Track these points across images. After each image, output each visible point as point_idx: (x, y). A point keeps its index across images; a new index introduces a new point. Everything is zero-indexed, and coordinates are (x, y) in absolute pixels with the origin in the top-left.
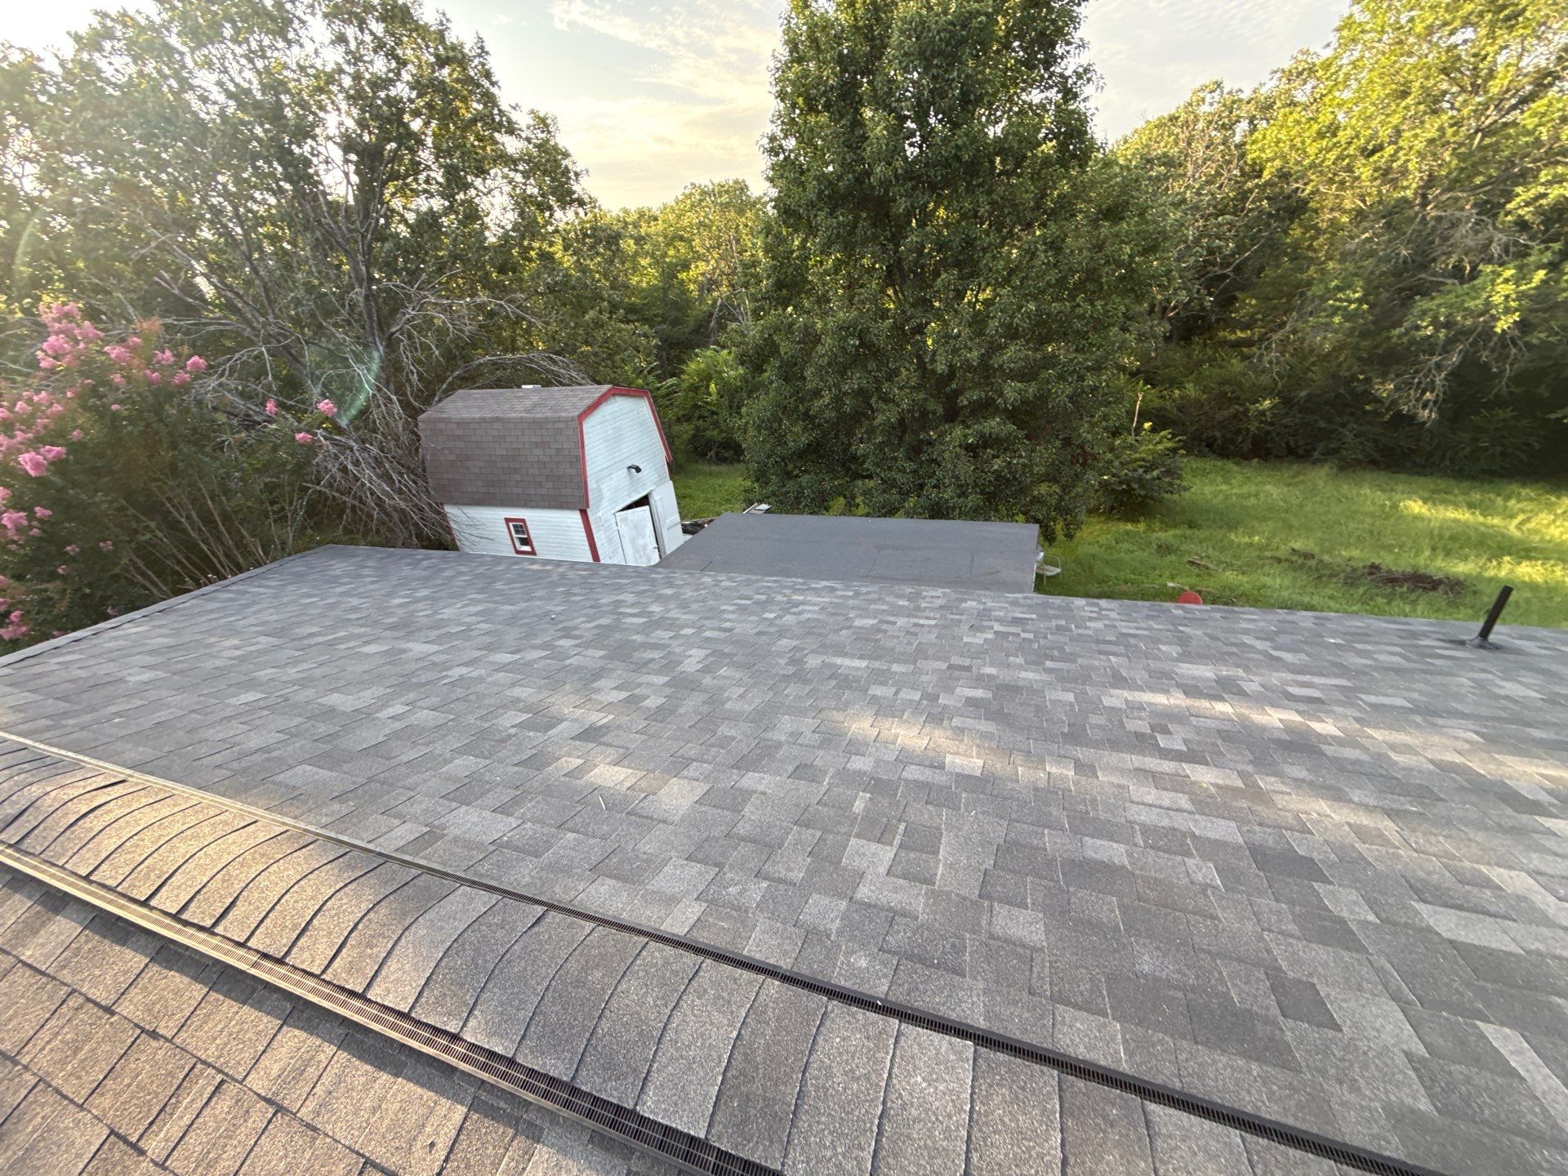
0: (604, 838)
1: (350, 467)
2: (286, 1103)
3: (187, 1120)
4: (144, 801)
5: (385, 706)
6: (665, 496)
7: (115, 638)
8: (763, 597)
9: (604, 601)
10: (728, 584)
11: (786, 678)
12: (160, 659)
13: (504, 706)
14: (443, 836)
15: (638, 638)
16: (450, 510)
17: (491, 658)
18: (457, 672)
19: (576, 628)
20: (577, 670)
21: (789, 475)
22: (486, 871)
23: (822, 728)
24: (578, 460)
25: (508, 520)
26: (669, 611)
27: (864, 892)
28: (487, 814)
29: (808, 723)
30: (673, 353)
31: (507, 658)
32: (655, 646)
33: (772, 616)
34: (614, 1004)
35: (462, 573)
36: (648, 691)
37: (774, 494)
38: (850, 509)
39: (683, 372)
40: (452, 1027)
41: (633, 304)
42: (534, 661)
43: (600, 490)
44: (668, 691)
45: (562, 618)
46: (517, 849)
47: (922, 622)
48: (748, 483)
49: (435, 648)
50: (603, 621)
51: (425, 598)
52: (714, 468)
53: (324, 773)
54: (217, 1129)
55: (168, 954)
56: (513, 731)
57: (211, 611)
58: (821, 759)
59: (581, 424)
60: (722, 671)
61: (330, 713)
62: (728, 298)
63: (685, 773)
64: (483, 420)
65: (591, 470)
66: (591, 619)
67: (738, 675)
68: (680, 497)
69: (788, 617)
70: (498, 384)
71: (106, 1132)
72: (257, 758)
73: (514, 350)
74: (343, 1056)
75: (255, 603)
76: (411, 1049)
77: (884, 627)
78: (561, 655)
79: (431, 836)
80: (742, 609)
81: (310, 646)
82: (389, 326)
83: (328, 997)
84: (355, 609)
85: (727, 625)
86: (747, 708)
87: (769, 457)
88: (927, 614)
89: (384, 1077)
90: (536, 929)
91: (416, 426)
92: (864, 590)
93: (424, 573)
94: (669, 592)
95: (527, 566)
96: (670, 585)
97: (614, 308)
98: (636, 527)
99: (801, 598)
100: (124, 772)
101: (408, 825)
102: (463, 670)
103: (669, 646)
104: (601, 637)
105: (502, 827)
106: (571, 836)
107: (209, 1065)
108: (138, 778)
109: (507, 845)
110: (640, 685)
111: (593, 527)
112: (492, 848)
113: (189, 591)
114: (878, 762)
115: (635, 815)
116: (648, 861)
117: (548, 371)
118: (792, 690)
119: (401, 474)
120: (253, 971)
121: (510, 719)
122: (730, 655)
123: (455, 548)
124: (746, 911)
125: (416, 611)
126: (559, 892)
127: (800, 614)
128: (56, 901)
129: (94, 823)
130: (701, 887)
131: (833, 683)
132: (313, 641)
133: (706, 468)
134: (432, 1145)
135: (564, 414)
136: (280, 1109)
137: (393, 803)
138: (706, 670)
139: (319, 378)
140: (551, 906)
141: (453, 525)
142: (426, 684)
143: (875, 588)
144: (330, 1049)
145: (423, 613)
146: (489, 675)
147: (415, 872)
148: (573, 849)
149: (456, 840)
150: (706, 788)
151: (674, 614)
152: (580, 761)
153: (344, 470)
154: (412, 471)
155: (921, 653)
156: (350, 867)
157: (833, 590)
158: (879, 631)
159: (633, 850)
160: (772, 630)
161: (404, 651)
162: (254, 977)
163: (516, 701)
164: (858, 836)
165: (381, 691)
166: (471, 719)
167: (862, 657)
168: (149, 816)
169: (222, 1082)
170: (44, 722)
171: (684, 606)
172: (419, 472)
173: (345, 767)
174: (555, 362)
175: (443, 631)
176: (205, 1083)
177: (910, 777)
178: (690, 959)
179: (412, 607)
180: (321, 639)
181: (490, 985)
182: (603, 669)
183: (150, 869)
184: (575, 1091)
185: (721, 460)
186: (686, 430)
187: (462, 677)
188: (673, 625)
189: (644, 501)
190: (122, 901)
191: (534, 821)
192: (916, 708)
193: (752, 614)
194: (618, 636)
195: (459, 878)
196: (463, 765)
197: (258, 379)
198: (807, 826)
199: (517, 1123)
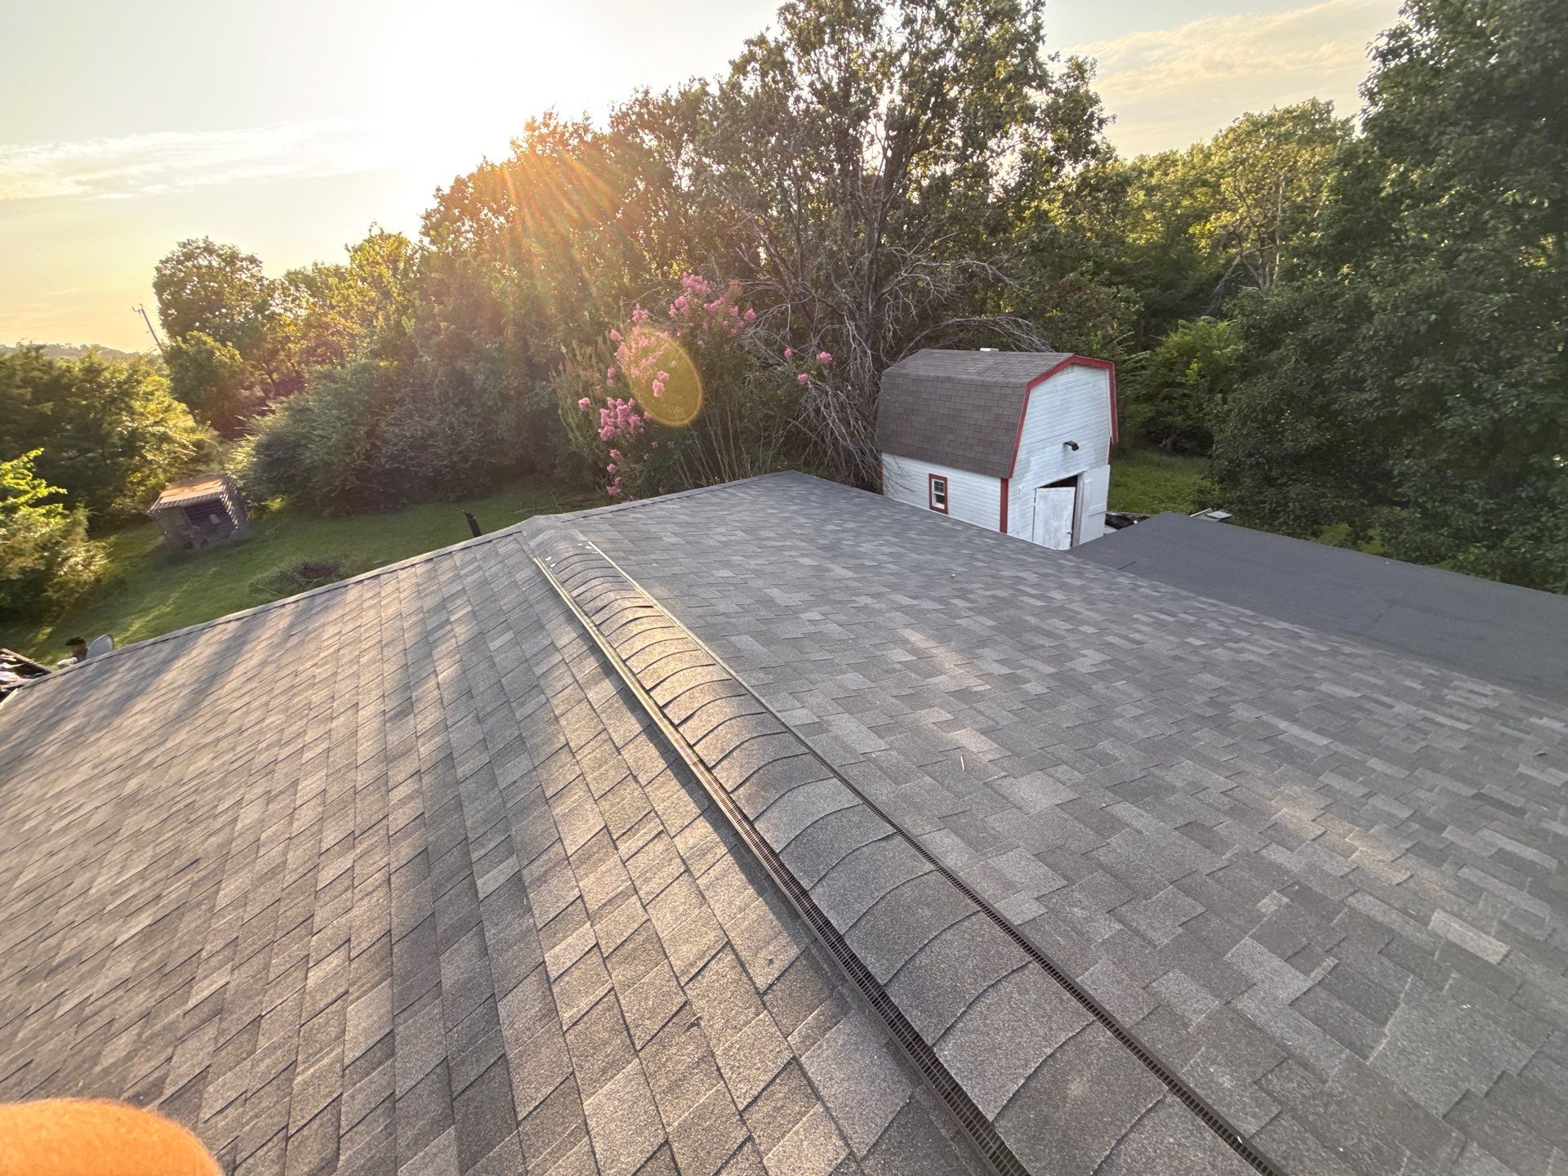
0: (957, 796)
1: (822, 409)
2: (692, 869)
3: (640, 843)
4: (660, 625)
5: (806, 610)
6: (1097, 481)
7: (661, 509)
8: (1192, 619)
9: (1006, 573)
10: (1149, 592)
11: (1201, 719)
12: (682, 530)
13: (895, 642)
14: (827, 731)
15: (1033, 620)
16: (886, 458)
17: (892, 597)
18: (863, 600)
19: (971, 592)
20: (965, 631)
21: (1270, 481)
22: (852, 773)
23: (1237, 793)
24: (1014, 429)
25: (931, 476)
26: (1071, 601)
27: (1246, 1004)
28: (864, 728)
29: (1218, 780)
30: (1153, 321)
31: (906, 601)
32: (1048, 634)
33: (1199, 643)
34: (936, 945)
35: (883, 516)
36: (1031, 676)
37: (1241, 500)
38: (1357, 539)
39: (1160, 344)
40: (805, 883)
41: (1123, 264)
42: (929, 611)
43: (1028, 462)
44: (1053, 683)
45: (961, 579)
46: (881, 768)
47: (1440, 719)
48: (1207, 484)
49: (850, 574)
50: (999, 593)
51: (851, 530)
52: (1165, 458)
53: (758, 647)
54: (654, 860)
55: (652, 731)
56: (898, 666)
57: (713, 504)
58: (1225, 827)
59: (1028, 392)
60: (1119, 684)
61: (769, 602)
62: (1251, 255)
63: (1052, 771)
64: (937, 379)
65: (1025, 440)
66: (988, 587)
67: (1138, 694)
68: (1114, 484)
69: (1220, 650)
70: (959, 345)
71: (603, 825)
72: (722, 619)
73: (982, 312)
74: (729, 858)
75: (739, 504)
76: (773, 881)
77: (1370, 706)
78: (953, 613)
79: (820, 727)
80: (1161, 625)
81: (767, 547)
82: (882, 287)
83: (730, 811)
84: (801, 526)
85: (1137, 636)
86: (1140, 734)
87: (1250, 455)
88: (1454, 711)
89: (751, 891)
90: (883, 844)
91: (880, 378)
92: (1347, 650)
93: (855, 509)
94: (1077, 582)
95: (939, 520)
96: (1079, 574)
97: (1099, 267)
98: (1054, 507)
99: (1245, 634)
100: (653, 601)
101: (805, 711)
102: (868, 600)
103: (1062, 638)
104: (994, 607)
105: (872, 744)
106: (928, 779)
107: (658, 816)
108: (659, 608)
109: (874, 761)
110: (1023, 666)
111: (1010, 498)
112: (862, 758)
113: (702, 486)
114: (1312, 868)
115: (992, 789)
116: (996, 838)
117: (1010, 335)
118: (1204, 736)
119: (856, 420)
120: (693, 768)
121: (898, 655)
122: (1134, 670)
123: (881, 492)
124: (1089, 940)
125: (843, 539)
126: (908, 823)
127: (1238, 651)
128: (608, 670)
129: (634, 628)
130: (1044, 891)
131: (1268, 748)
132: (769, 543)
133: (1156, 457)
134: (771, 961)
135: (1013, 380)
136: (687, 870)
137: (798, 689)
138: (1099, 676)
139: (819, 332)
140: (900, 832)
141: (885, 472)
142: (840, 602)
143: (1369, 652)
144: (724, 850)
145: (848, 542)
146: (888, 611)
147: (804, 749)
148: (928, 792)
149: (836, 738)
150: (1072, 796)
151: (1075, 607)
152: (950, 717)
153: (817, 411)
154: (864, 417)
155: (1428, 760)
156: (762, 723)
157: (1297, 636)
158: (1359, 708)
159: (982, 820)
160: (1195, 658)
161: (828, 570)
162: (692, 773)
163: (905, 641)
164: (1255, 937)
165: (806, 597)
166: (867, 643)
167: (1321, 732)
168: (659, 635)
169: (662, 832)
170: (622, 554)
171: (1090, 601)
172: (871, 420)
173: (773, 648)
174: (1019, 326)
175: (859, 562)
176: (653, 827)
177: (1360, 907)
178: (1017, 951)
179: (841, 535)
180: (774, 543)
181: (840, 868)
182: (989, 638)
183: (655, 671)
184: (884, 996)
185: (1177, 450)
186: (1146, 410)
187: (866, 606)
188: (1072, 618)
189: (1072, 482)
190: (638, 685)
191: (901, 752)
192: (1397, 828)
193: (1172, 633)
194: (1011, 612)
195: (833, 771)
196: (853, 680)
197: (778, 329)
198: (1187, 893)
199: (832, 990)
